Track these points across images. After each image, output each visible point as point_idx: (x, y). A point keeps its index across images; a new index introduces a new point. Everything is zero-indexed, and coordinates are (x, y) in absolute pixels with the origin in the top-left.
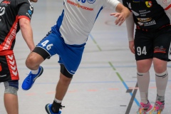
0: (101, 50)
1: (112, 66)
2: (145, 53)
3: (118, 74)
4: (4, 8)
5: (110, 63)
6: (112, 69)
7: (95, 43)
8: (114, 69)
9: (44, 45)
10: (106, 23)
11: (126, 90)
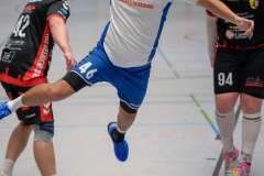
0: (178, 77)
1: (194, 100)
2: (231, 83)
3: (203, 112)
4: (28, 16)
5: (192, 96)
6: (194, 104)
7: (170, 66)
8: (198, 105)
9: (83, 71)
10: (186, 37)
11: (215, 135)
